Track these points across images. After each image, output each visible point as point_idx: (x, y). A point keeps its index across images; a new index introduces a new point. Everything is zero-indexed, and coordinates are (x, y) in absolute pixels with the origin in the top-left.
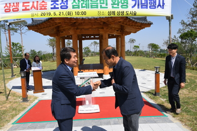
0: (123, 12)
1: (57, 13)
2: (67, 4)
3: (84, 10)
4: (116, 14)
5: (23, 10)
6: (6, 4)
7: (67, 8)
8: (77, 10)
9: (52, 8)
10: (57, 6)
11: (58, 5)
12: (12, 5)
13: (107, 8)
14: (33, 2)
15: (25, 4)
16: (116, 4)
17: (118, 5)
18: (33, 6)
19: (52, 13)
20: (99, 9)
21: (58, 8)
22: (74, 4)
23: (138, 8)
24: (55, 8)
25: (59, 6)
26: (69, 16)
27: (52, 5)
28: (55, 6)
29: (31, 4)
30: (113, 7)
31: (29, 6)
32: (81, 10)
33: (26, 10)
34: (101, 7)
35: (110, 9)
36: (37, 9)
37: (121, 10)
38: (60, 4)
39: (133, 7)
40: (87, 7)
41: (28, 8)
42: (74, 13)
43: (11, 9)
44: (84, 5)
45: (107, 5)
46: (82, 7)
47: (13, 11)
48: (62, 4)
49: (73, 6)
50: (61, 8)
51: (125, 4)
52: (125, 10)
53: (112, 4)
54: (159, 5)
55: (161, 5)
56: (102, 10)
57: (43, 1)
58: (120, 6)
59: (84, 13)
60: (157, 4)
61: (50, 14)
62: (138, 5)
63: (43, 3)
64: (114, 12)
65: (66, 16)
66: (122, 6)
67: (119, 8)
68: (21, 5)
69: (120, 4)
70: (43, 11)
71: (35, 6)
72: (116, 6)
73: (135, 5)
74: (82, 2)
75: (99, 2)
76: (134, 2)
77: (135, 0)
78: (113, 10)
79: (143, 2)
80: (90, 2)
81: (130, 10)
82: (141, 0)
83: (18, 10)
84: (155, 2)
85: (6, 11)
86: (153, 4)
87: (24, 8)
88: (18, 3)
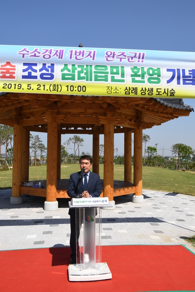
0: (152, 90)
1: (34, 86)
2: (53, 71)
3: (83, 82)
4: (139, 92)
7: (52, 77)
8: (70, 82)
9: (24, 77)
10: (33, 74)
11: (36, 71)
13: (123, 81)
16: (139, 76)
17: (143, 76)
19: (24, 86)
20: (109, 83)
21: (36, 77)
22: (66, 72)
23: (179, 83)
24: (30, 76)
25: (38, 74)
26: (55, 93)
27: (24, 71)
28: (30, 73)
30: (134, 81)
32: (77, 82)
34: (113, 80)
35: (129, 83)
37: (147, 85)
38: (41, 70)
39: (169, 82)
40: (88, 78)
42: (65, 88)
44: (82, 75)
45: (123, 75)
46: (80, 78)
48: (44, 71)
49: (63, 75)
50: (42, 77)
51: (156, 76)
52: (155, 87)
53: (132, 76)
56: (114, 85)
57: (8, 63)
58: (146, 80)
59: (83, 88)
61: (20, 86)
62: (179, 78)
63: (8, 67)
64: (135, 89)
65: (49, 92)
66: (149, 80)
67: (144, 82)
69: (147, 77)
70: (8, 81)
72: (139, 79)
73: (173, 78)
74: (79, 69)
75: (109, 70)
76: (171, 74)
77: (173, 71)
78: (134, 85)
79: (187, 74)
80: (94, 70)
81: (163, 86)
82: (184, 71)
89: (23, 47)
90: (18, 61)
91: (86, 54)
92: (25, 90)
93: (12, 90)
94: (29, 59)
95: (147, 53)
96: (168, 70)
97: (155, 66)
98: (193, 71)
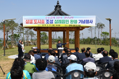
1: (49, 25)
3: (59, 24)
6: (27, 20)
7: (53, 23)
8: (57, 24)
9: (46, 23)
10: (48, 22)
12: (29, 20)
15: (35, 21)
18: (39, 22)
19: (47, 25)
22: (56, 22)
24: (48, 23)
26: (53, 26)
29: (38, 21)
30: (71, 23)
33: (36, 23)
37: (74, 24)
38: (50, 21)
39: (79, 23)
40: (61, 23)
41: (36, 22)
42: (55, 25)
43: (29, 22)
45: (68, 22)
46: (59, 23)
50: (50, 23)
51: (76, 22)
52: (76, 24)
54: (90, 22)
55: (91, 22)
56: (66, 24)
57: (43, 20)
59: (60, 25)
60: (89, 21)
62: (81, 22)
64: (71, 25)
66: (74, 23)
68: (33, 21)
70: (43, 24)
71: (40, 22)
74: (59, 21)
75: (65, 21)
76: (80, 21)
78: (71, 24)
80: (62, 21)
82: (83, 20)
83: (32, 23)
84: (88, 21)
85: (26, 23)
86: (88, 22)
87: (35, 22)
88: (32, 20)
89: (46, 16)
91: (60, 17)
92: (47, 26)
93: (44, 26)
94: (47, 19)
95: (74, 16)
96: (79, 20)
98: (85, 20)
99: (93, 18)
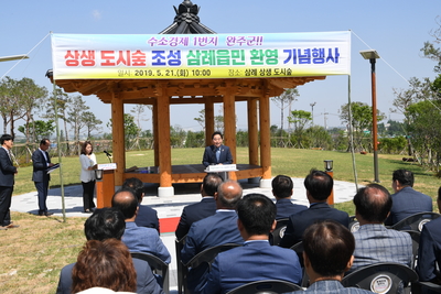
0: (270, 70)
1: (163, 73)
2: (179, 57)
3: (207, 67)
4: (258, 74)
5: (103, 64)
6: (69, 51)
7: (179, 63)
8: (195, 67)
9: (153, 64)
10: (162, 61)
11: (164, 58)
12: (81, 53)
13: (244, 64)
14: (121, 52)
15: (106, 55)
16: (258, 58)
17: (262, 59)
18: (121, 59)
19: (155, 72)
20: (231, 66)
21: (164, 64)
22: (191, 58)
23: (295, 63)
24: (159, 63)
25: (166, 61)
26: (182, 77)
27: (153, 58)
28: (159, 60)
29: (116, 55)
30: (253, 63)
31: (113, 58)
32: (201, 67)
33: (108, 64)
34: (234, 63)
35: (249, 65)
36: (129, 64)
37: (266, 67)
38: (168, 57)
39: (285, 62)
40: (212, 62)
41: (111, 61)
42: (191, 73)
43: (80, 60)
44: (206, 60)
45: (243, 59)
46: (204, 63)
47: (84, 65)
48: (172, 58)
49: (189, 61)
50: (170, 64)
51: (273, 57)
52: (273, 67)
53: (251, 58)
54: (330, 57)
55: (334, 56)
56: (235, 68)
57: (138, 51)
58: (264, 61)
59: (208, 72)
60: (327, 55)
61: (151, 73)
62: (295, 58)
63: (139, 55)
64: (255, 71)
65: (177, 77)
66: (267, 61)
67: (262, 64)
68: (98, 55)
69: (265, 58)
70: (139, 68)
71: (125, 58)
72: (258, 61)
73: (289, 58)
74: (203, 55)
75: (230, 54)
76: (288, 54)
77: (290, 51)
78: (254, 67)
79: (302, 54)
80: (216, 55)
81: (281, 66)
82: (299, 50)
83: (93, 64)
84: (322, 52)
85: (68, 64)
86: (320, 57)
87: (105, 61)
88: (92, 52)
89: (152, 36)
90: (147, 50)
91: (209, 40)
92: (155, 76)
93: (144, 77)
94: (157, 47)
95: (265, 35)
96: (285, 51)
97: (272, 47)
98: (309, 50)
99: (341, 41)
